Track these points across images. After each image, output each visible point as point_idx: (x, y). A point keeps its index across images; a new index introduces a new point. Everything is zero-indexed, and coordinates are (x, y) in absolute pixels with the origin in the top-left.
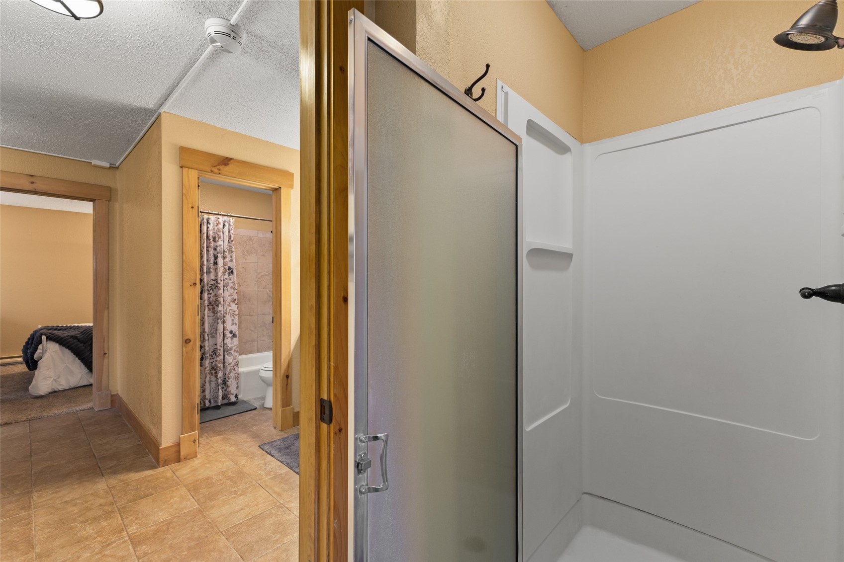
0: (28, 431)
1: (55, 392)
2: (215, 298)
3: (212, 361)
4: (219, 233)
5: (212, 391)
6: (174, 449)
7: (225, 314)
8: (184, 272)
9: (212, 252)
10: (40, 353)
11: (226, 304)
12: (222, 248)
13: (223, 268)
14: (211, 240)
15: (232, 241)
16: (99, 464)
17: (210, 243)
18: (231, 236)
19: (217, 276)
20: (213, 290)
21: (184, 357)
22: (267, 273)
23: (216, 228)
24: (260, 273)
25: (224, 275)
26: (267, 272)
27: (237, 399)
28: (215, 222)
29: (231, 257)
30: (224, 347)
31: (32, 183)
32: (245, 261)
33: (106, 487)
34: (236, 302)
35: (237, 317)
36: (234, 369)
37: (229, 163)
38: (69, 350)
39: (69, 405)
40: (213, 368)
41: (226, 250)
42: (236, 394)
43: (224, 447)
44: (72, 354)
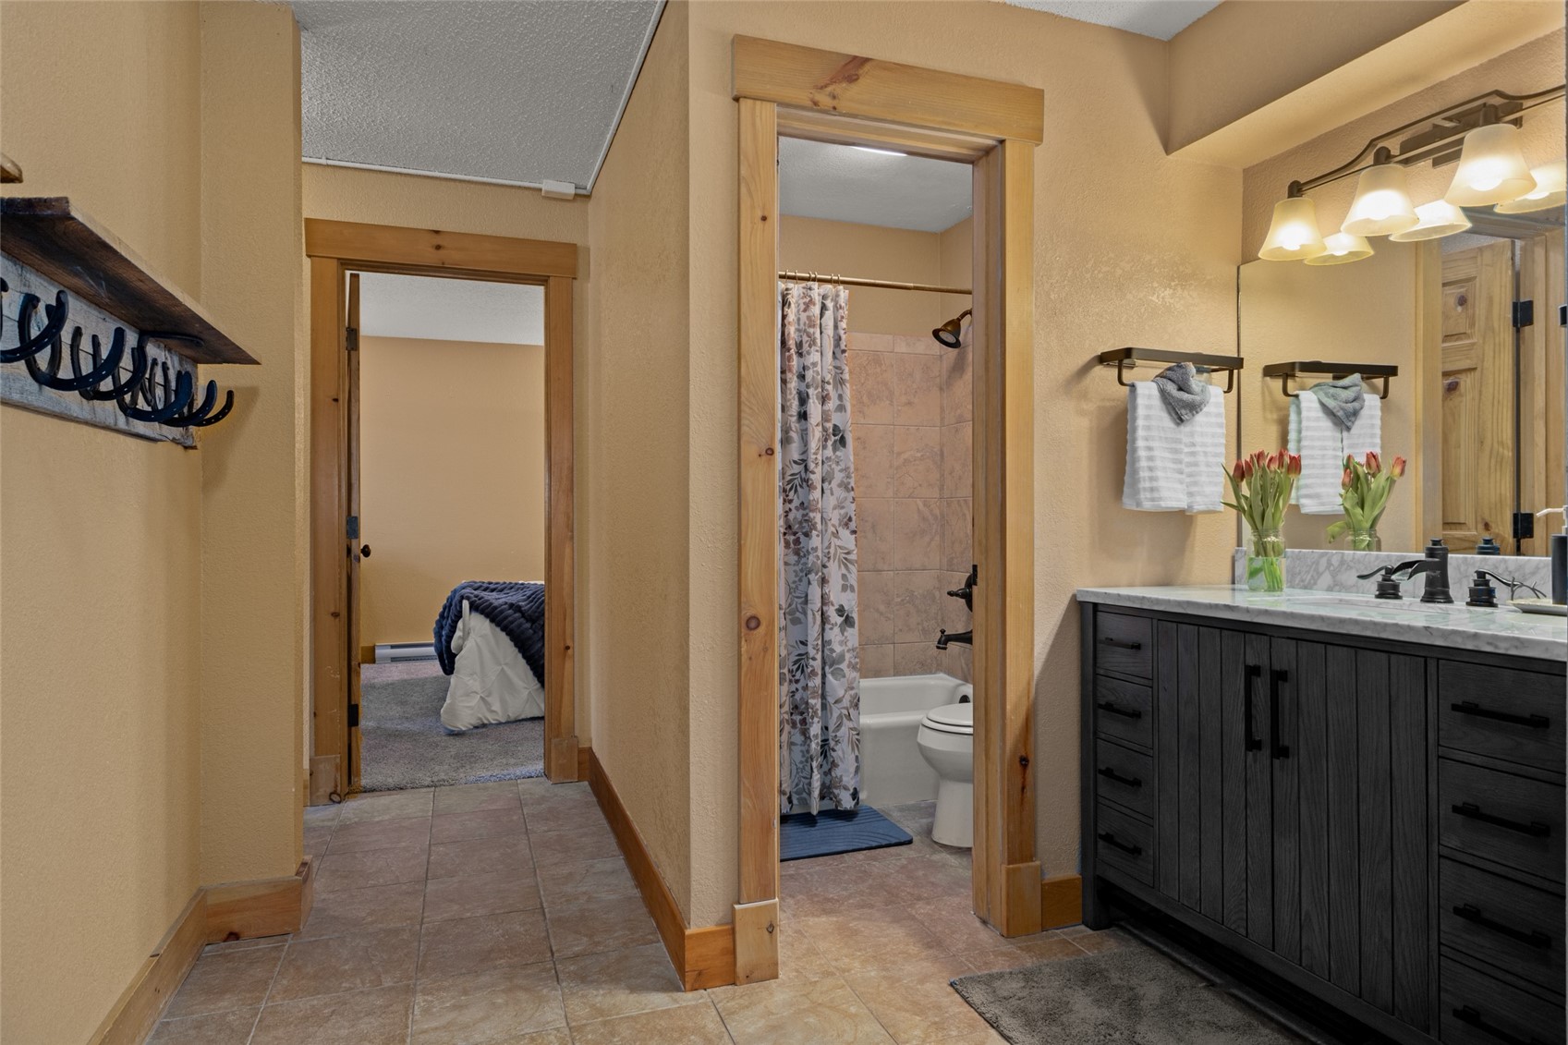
0: (430, 814)
1: (484, 725)
2: (801, 512)
3: (794, 687)
4: (811, 330)
5: (794, 772)
6: (722, 943)
7: (826, 559)
8: (743, 415)
9: (794, 384)
10: (460, 637)
11: (829, 532)
12: (818, 374)
13: (820, 428)
14: (792, 351)
15: (844, 351)
16: (552, 941)
17: (790, 358)
18: (840, 338)
19: (805, 452)
20: (796, 491)
21: (744, 670)
22: (919, 455)
23: (803, 316)
24: (899, 454)
25: (824, 447)
26: (918, 451)
27: (857, 803)
28: (801, 301)
29: (840, 397)
30: (823, 651)
31: (438, 247)
32: (862, 421)
33: (564, 1024)
34: (853, 525)
35: (853, 569)
36: (849, 716)
37: (861, 72)
38: (507, 634)
39: (504, 761)
40: (796, 707)
41: (828, 377)
42: (855, 789)
43: (847, 960)
44: (512, 644)
